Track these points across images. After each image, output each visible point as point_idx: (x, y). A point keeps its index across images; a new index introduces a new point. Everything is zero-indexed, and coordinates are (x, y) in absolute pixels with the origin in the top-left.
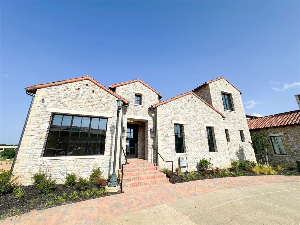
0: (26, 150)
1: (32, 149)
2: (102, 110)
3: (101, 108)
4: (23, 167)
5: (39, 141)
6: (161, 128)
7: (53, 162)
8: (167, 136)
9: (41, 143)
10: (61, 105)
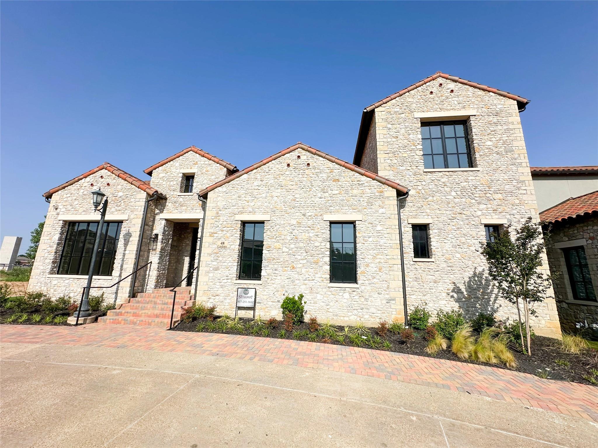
0: (38, 265)
1: (44, 265)
2: (116, 210)
3: (116, 208)
4: (35, 284)
5: (49, 256)
6: (212, 231)
7: (59, 281)
8: (223, 246)
9: (51, 258)
10: (73, 210)
